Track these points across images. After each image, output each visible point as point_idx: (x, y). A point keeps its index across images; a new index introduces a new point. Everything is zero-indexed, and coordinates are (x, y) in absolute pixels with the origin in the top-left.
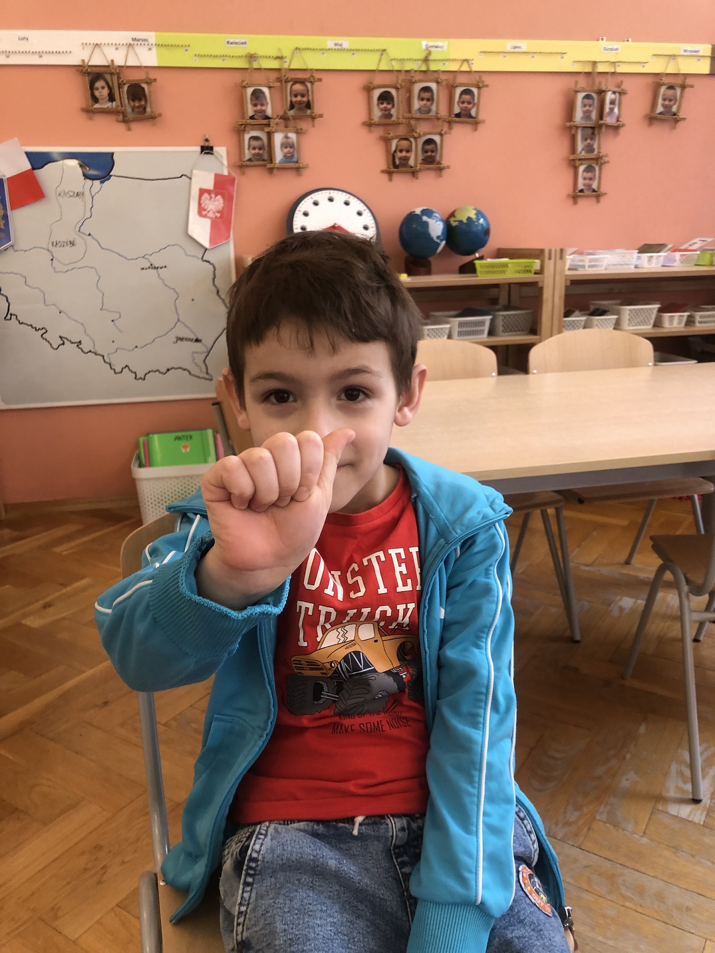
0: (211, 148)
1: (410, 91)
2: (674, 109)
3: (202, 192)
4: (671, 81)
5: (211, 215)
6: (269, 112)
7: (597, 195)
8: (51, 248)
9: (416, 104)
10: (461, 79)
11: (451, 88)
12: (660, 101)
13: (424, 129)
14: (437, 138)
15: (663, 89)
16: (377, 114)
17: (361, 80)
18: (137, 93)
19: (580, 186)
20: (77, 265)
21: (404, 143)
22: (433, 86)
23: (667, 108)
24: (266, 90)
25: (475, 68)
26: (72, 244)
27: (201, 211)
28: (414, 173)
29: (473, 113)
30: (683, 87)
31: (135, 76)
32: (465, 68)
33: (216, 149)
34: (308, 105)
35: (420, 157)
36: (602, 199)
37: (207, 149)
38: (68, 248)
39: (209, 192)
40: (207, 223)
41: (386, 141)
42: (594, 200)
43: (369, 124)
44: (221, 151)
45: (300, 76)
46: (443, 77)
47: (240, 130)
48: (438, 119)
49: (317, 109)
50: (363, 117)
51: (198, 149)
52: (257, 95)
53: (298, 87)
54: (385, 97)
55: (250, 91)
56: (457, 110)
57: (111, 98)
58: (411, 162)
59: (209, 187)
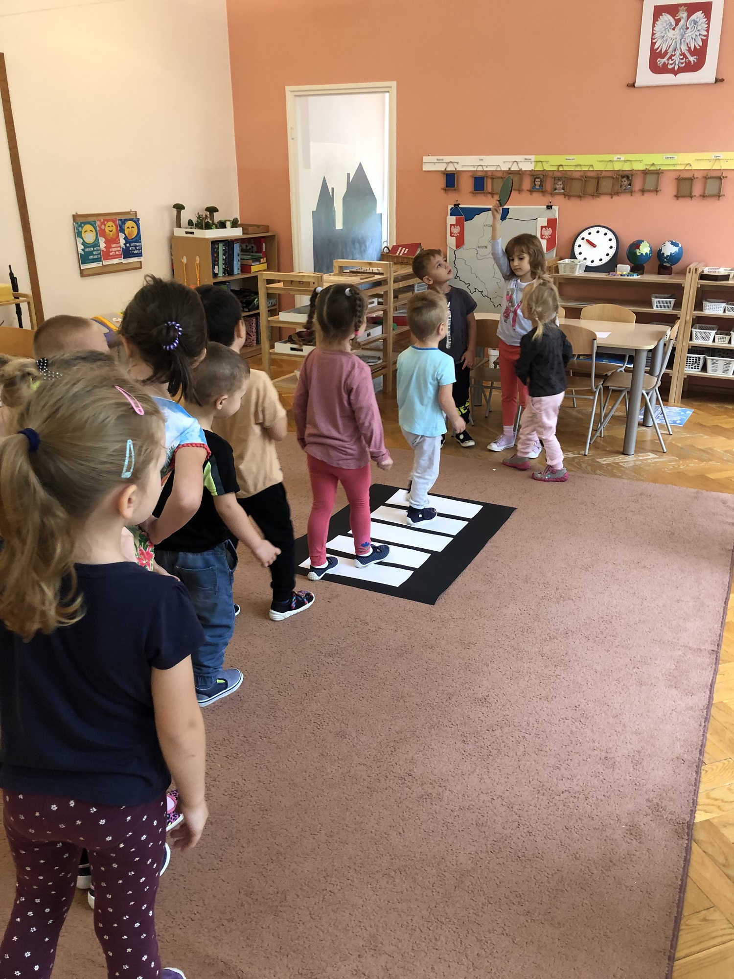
0: (551, 206)
3: (542, 227)
5: (547, 237)
8: (478, 249)
20: (487, 257)
26: (486, 247)
32: (688, 168)
33: (553, 207)
37: (549, 207)
38: (484, 249)
39: (545, 227)
44: (555, 208)
51: (546, 207)
59: (546, 224)
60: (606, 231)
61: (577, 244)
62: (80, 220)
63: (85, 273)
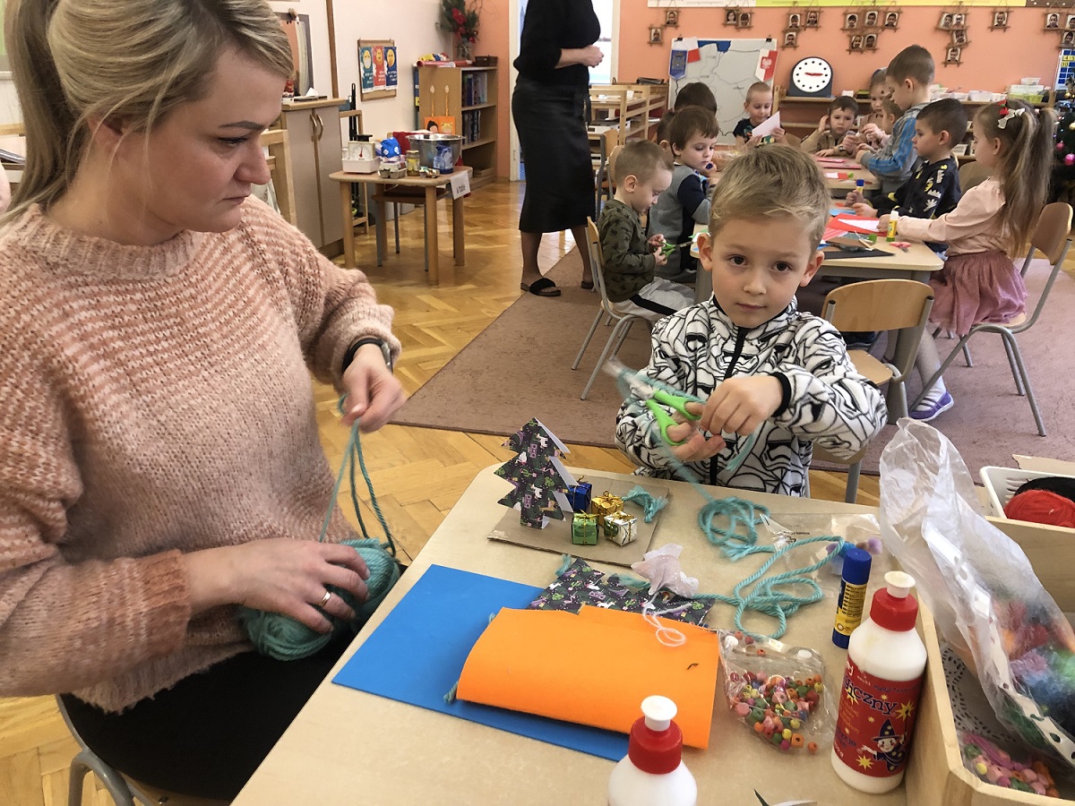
0: (771, 39)
1: (865, 16)
2: (1004, 23)
3: (763, 58)
4: (1002, 10)
5: (766, 67)
6: (798, 24)
7: (958, 63)
9: (867, 21)
10: (890, 9)
11: (886, 13)
12: (996, 20)
13: (870, 32)
14: (875, 36)
15: (997, 14)
16: (848, 25)
17: (843, 11)
18: (745, 17)
19: (949, 58)
21: (858, 38)
22: (876, 13)
23: (1000, 23)
24: (798, 16)
25: (898, 4)
27: (762, 66)
28: (862, 52)
29: (895, 24)
30: (1008, 13)
31: (745, 11)
34: (816, 22)
35: (866, 44)
36: (961, 66)
37: (769, 40)
39: (766, 58)
40: (764, 71)
41: (851, 37)
42: (956, 66)
43: (843, 30)
44: (774, 41)
45: (815, 9)
46: (881, 9)
47: (785, 32)
48: (876, 27)
49: (820, 24)
50: (842, 26)
51: (766, 40)
52: (795, 18)
53: (812, 14)
54: (852, 18)
55: (791, 16)
56: (886, 23)
57: (734, 20)
58: (860, 46)
59: (767, 55)
60: (820, 61)
61: (795, 73)
62: (362, 45)
63: (365, 97)
